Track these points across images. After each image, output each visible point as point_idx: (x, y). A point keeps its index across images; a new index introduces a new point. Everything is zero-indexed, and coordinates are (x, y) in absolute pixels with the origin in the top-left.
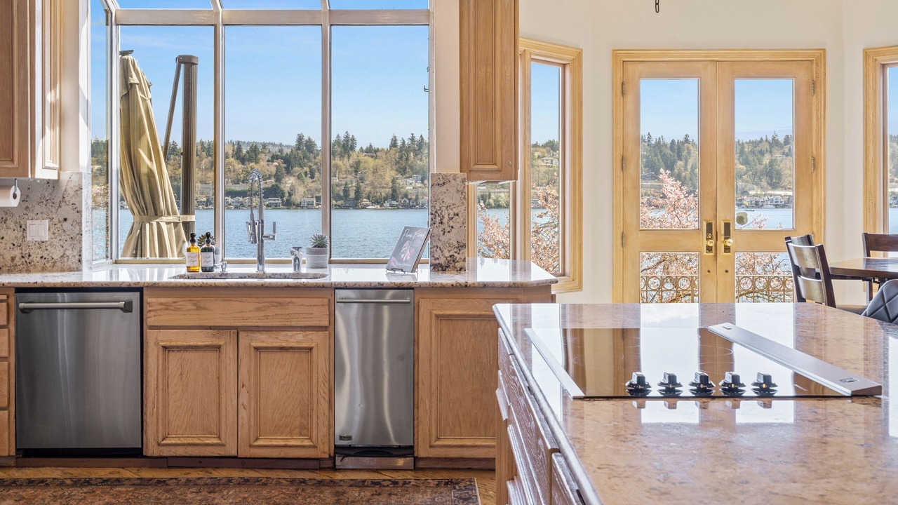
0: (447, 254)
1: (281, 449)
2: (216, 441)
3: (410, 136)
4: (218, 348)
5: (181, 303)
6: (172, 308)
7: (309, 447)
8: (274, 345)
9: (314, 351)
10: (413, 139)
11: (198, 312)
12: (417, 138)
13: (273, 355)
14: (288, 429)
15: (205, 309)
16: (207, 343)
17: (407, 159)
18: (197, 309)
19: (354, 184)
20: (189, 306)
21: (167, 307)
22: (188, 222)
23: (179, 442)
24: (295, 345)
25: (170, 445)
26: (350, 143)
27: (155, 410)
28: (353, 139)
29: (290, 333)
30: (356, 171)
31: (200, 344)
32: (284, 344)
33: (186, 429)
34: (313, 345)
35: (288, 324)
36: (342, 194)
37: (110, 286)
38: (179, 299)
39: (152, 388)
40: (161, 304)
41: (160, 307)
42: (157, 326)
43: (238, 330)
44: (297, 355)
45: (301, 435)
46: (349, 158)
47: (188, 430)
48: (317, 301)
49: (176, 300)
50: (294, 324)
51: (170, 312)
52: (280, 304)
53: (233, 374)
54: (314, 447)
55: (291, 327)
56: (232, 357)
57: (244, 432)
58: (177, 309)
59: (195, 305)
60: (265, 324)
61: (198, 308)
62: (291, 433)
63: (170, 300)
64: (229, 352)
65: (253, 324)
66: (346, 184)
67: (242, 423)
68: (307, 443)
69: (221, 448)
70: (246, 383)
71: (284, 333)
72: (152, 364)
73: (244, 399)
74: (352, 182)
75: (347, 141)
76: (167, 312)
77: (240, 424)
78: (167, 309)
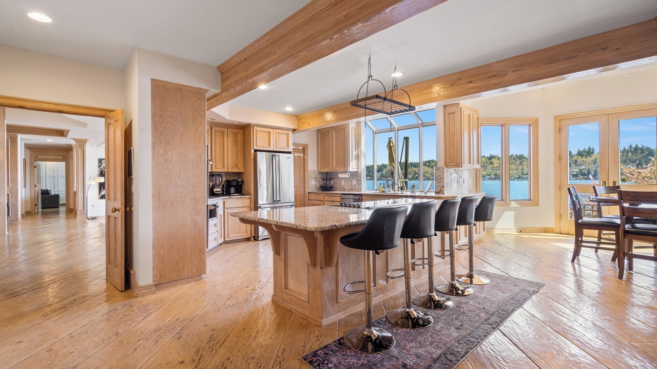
3: (629, 145)
10: (631, 147)
12: (634, 146)
17: (627, 156)
19: (594, 169)
26: (591, 150)
28: (593, 149)
30: (595, 163)
36: (586, 173)
46: (591, 157)
66: (589, 169)
74: (592, 168)
75: (590, 150)
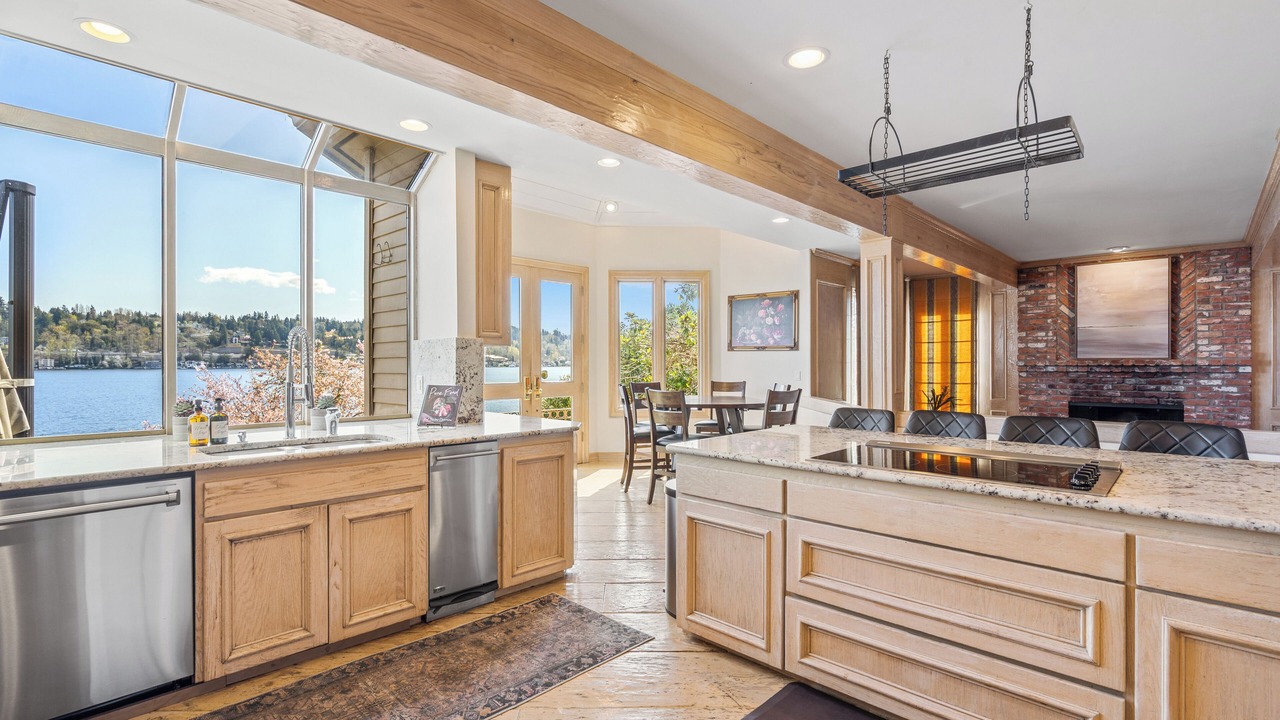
0: (469, 409)
1: (377, 621)
2: (303, 634)
4: (306, 527)
5: (256, 483)
6: (242, 491)
7: (409, 608)
8: (372, 513)
9: (413, 511)
11: (280, 491)
13: (368, 523)
14: (384, 597)
15: (288, 486)
16: (291, 525)
18: (278, 488)
20: (266, 484)
21: (235, 491)
22: (26, 388)
23: (253, 650)
24: (394, 509)
25: (240, 658)
27: (218, 621)
29: (387, 498)
31: (282, 527)
32: (382, 510)
33: (260, 632)
34: (412, 506)
35: (386, 489)
37: (147, 474)
38: (252, 479)
39: (213, 595)
40: (227, 488)
41: (224, 492)
42: (220, 517)
43: (328, 505)
44: (393, 519)
45: (397, 599)
47: (262, 632)
48: (415, 461)
49: (247, 480)
50: (392, 488)
51: (240, 495)
52: (377, 469)
53: (324, 554)
54: (414, 607)
55: (389, 491)
56: (321, 534)
57: (336, 616)
58: (249, 491)
59: (274, 483)
60: (361, 493)
61: (279, 486)
62: (387, 600)
63: (240, 482)
64: (318, 532)
65: (347, 495)
67: (335, 606)
68: (406, 605)
69: (310, 640)
70: (340, 561)
71: (380, 499)
72: (213, 565)
73: (336, 577)
76: (236, 496)
77: (331, 606)
78: (234, 493)
